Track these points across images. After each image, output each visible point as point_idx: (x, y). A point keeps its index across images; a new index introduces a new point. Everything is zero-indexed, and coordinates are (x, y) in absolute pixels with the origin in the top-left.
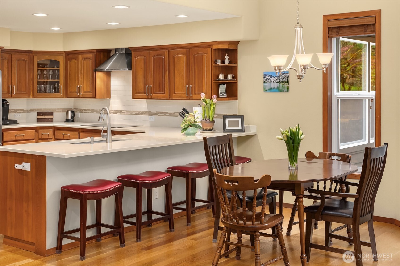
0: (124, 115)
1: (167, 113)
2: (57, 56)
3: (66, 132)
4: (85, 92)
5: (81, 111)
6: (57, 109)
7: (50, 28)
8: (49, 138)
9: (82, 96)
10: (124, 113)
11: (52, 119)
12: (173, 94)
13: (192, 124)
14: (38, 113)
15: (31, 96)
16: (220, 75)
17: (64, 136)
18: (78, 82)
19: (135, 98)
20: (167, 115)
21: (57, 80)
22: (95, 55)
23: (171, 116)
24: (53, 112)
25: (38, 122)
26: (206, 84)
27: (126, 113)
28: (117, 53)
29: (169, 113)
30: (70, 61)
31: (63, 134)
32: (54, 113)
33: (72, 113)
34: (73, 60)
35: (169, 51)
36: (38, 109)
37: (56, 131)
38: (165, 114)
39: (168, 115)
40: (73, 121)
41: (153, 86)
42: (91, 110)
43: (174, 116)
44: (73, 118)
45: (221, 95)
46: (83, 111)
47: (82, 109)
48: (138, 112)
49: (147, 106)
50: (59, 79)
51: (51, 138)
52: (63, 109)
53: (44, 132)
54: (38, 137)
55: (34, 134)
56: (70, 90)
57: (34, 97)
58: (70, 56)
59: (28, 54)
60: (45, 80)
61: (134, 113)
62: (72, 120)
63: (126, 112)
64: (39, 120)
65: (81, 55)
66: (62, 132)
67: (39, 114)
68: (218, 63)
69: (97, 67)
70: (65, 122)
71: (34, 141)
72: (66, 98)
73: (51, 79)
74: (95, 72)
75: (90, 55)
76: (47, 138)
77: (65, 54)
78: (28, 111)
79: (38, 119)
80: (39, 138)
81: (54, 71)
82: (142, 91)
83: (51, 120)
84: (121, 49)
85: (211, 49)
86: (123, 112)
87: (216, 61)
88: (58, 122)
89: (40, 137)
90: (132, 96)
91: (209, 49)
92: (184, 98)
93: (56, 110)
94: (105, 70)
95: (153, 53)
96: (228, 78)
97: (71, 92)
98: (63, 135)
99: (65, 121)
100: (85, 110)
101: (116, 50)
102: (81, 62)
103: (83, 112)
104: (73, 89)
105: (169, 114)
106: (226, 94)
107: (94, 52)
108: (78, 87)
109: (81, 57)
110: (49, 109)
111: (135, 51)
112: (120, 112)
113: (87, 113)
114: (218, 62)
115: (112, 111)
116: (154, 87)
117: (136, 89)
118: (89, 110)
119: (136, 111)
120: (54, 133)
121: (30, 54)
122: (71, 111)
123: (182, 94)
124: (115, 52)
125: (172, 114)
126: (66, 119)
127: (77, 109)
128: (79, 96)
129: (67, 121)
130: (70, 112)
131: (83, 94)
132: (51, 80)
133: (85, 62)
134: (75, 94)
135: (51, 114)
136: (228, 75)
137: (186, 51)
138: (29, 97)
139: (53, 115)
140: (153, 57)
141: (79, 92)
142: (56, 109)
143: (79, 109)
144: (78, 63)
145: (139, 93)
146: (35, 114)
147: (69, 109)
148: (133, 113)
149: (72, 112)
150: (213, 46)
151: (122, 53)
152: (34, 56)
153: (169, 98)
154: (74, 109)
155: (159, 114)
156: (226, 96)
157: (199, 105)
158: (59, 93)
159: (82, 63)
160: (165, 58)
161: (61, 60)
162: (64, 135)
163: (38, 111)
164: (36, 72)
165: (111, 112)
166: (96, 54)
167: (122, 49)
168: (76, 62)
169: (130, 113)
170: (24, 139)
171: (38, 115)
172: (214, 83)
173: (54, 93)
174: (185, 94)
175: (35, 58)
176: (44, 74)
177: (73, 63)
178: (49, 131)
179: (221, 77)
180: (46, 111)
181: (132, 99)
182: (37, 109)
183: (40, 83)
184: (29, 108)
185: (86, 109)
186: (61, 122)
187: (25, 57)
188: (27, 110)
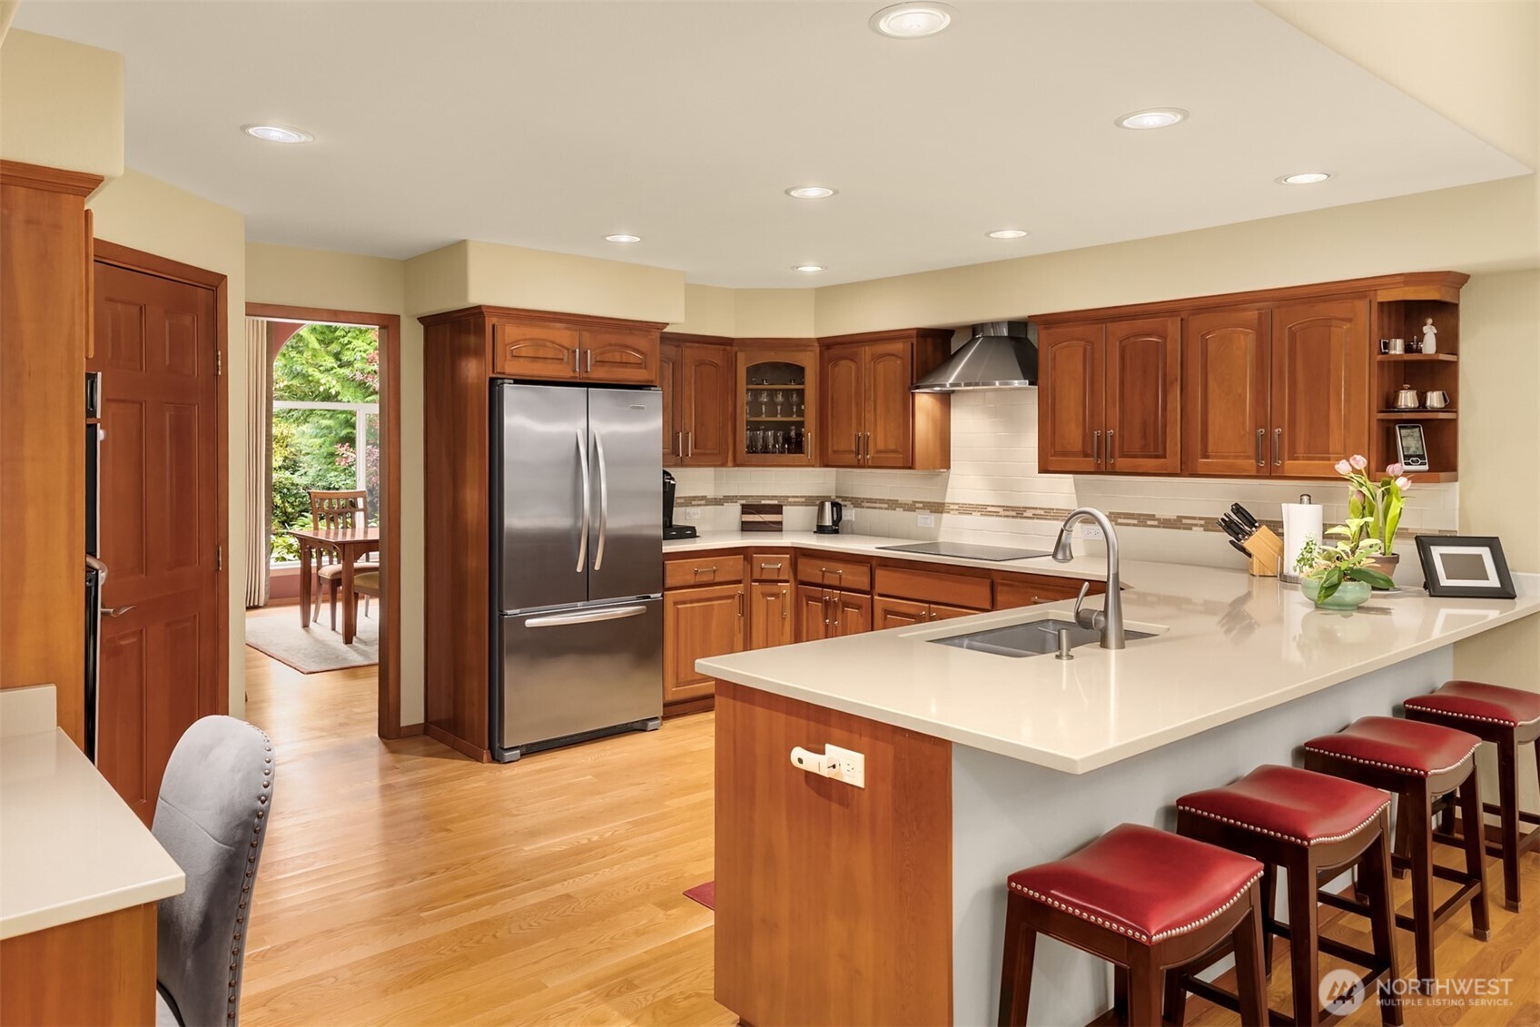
0: (994, 518)
1: (1152, 517)
2: (799, 351)
3: (830, 563)
4: (879, 452)
5: (857, 503)
6: (793, 497)
7: (792, 268)
8: (781, 578)
9: (870, 461)
10: (997, 514)
11: (781, 523)
12: (1199, 456)
13: (1352, 568)
14: (743, 505)
15: (730, 463)
16: (1403, 391)
17: (823, 575)
18: (859, 423)
19: (1050, 469)
20: (1149, 523)
21: (795, 418)
22: (912, 345)
23: (1164, 527)
24: (781, 506)
25: (742, 530)
26: (1347, 426)
27: (1002, 513)
28: (979, 338)
29: (1157, 517)
30: (835, 365)
31: (821, 571)
32: (784, 508)
33: (835, 509)
34: (844, 362)
35: (1182, 320)
36: (743, 497)
37: (799, 560)
38: (1143, 520)
39: (1156, 523)
40: (836, 532)
41: (1117, 434)
42: (889, 500)
43: (1179, 528)
44: (837, 520)
45: (1409, 464)
46: (863, 504)
47: (859, 498)
48: (1042, 512)
49: (1075, 495)
50: (803, 416)
51: (786, 578)
52: (809, 497)
53: (768, 561)
54: (751, 576)
55: (741, 567)
56: (832, 445)
57: (736, 464)
58: (835, 352)
59: (723, 347)
60: (764, 418)
61: (1029, 513)
62: (835, 529)
63: (1000, 510)
64: (746, 527)
65: (867, 348)
66: (819, 563)
67: (747, 509)
68: (1392, 352)
69: (919, 379)
70: (815, 532)
71: (742, 585)
72: (820, 467)
73: (779, 416)
74: (913, 393)
75: (898, 347)
76: (776, 578)
77: (820, 346)
78: (718, 502)
79: (743, 523)
80: (754, 578)
81: (787, 393)
82: (1079, 447)
83: (777, 527)
84: (992, 323)
85: (1370, 301)
86: (989, 509)
87: (1386, 345)
88: (794, 531)
89: (756, 576)
90: (1037, 464)
91: (1362, 306)
92: (1245, 471)
93: (790, 500)
94: (948, 386)
95: (1122, 328)
96: (1428, 403)
97: (834, 452)
98: (821, 573)
99: (815, 530)
100: (870, 500)
101: (975, 329)
102: (868, 366)
103: (863, 507)
104: (843, 441)
105: (1158, 520)
106: (1426, 461)
107: (909, 337)
108: (859, 437)
109: (867, 352)
110: (773, 496)
111: (1049, 328)
112: (982, 510)
113: (875, 508)
114: (1395, 349)
115: (956, 507)
116: (1122, 437)
117: (1053, 444)
118: (882, 501)
119: (1036, 508)
120: (794, 566)
121: (728, 348)
122: (832, 503)
123: (1236, 457)
124: (974, 334)
125: (1169, 520)
126: (818, 526)
127: (845, 499)
128: (861, 462)
129: (821, 530)
130: (828, 505)
131: (873, 458)
132: (779, 418)
133: (880, 367)
134: (851, 458)
135: (777, 509)
136: (1429, 394)
137: (1256, 316)
138: (724, 465)
139: (781, 513)
140: (1118, 343)
141: (861, 451)
142: (789, 497)
143: (852, 498)
144: (858, 370)
145: (1065, 454)
146: (736, 508)
147: (827, 498)
148: (1025, 514)
149: (834, 504)
150: (1379, 291)
151: (994, 337)
152: (738, 354)
153: (1181, 470)
154: (837, 497)
155: (1119, 521)
156: (1426, 467)
157: (1305, 498)
158: (803, 453)
159: (870, 368)
160: (1165, 344)
161: (810, 362)
162: (826, 574)
163: (744, 502)
164: (744, 397)
165: (952, 510)
166: (915, 340)
167: (995, 324)
168: (853, 366)
169: (1014, 514)
170: (717, 580)
171: (743, 512)
172: (1378, 420)
173: (789, 453)
174: (1248, 457)
175: (741, 356)
176: (762, 403)
177: (845, 370)
178: (780, 560)
179: (1407, 399)
180: (763, 502)
181: (1039, 473)
182: (741, 496)
183: (753, 426)
184: (720, 494)
185: (872, 499)
186: (805, 531)
187: (715, 356)
188: (716, 499)
